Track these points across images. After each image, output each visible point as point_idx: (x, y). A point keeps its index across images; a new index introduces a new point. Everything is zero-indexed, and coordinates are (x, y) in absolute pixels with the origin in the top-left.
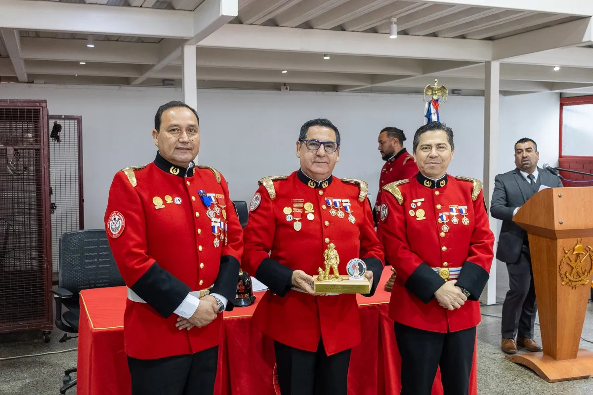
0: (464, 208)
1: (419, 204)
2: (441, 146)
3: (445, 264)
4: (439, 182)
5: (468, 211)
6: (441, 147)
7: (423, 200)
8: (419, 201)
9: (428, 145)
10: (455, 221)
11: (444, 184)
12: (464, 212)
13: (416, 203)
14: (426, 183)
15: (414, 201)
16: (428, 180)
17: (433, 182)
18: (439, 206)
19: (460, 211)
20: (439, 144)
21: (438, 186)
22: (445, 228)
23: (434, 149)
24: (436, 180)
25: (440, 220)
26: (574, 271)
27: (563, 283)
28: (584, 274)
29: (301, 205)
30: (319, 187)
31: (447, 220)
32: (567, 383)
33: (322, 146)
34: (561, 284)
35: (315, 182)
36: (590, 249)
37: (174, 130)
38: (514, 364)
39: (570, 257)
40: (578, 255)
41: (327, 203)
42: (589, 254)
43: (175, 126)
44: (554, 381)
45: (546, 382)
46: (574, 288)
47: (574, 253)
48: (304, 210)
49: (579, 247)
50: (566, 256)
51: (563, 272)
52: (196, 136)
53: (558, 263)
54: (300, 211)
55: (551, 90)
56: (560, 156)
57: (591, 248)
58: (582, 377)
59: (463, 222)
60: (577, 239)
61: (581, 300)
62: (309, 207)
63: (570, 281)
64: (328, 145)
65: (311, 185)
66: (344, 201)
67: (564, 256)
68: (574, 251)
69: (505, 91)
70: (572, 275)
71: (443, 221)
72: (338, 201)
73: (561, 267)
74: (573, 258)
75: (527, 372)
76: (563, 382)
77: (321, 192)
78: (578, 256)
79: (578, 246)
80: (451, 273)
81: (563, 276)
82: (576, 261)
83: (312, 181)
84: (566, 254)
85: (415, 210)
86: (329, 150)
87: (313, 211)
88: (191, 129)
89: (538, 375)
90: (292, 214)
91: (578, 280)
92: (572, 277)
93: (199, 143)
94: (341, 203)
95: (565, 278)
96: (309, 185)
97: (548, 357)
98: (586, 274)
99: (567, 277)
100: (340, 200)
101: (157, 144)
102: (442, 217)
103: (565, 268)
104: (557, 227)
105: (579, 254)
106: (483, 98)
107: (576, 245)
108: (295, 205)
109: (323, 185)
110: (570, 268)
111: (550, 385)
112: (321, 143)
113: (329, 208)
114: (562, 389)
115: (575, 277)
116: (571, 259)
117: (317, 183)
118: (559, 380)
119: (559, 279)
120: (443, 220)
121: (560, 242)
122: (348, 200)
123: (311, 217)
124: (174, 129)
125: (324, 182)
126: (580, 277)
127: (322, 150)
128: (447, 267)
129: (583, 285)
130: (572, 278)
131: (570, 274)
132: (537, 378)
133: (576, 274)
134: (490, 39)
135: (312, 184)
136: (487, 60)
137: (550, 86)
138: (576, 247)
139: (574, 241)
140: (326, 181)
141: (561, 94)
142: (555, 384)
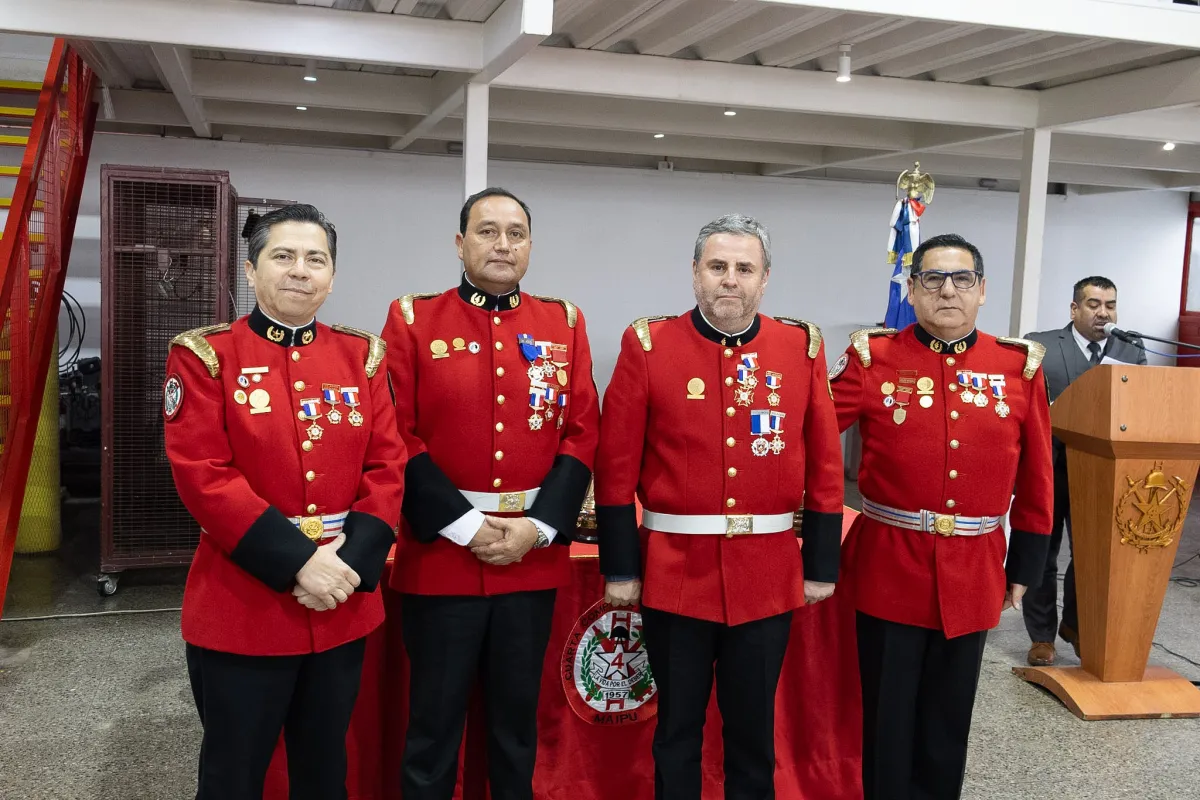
0: (351, 392)
1: (257, 378)
2: (317, 256)
3: (312, 507)
4: (300, 332)
5: (360, 396)
6: (315, 260)
7: (265, 369)
8: (257, 372)
9: (289, 251)
10: (335, 417)
11: (311, 340)
12: (352, 399)
13: (249, 376)
14: (272, 333)
15: (245, 371)
16: (277, 327)
17: (288, 332)
18: (299, 385)
19: (344, 397)
20: (313, 253)
21: (299, 343)
22: (316, 432)
23: (301, 260)
24: (294, 329)
25: (302, 415)
26: (1145, 520)
27: (1123, 540)
28: (1164, 527)
29: (911, 381)
30: (948, 351)
31: (318, 414)
32: (1116, 724)
33: (949, 279)
34: (1118, 541)
35: (942, 342)
36: (1178, 481)
37: (487, 232)
38: (1025, 683)
39: (1137, 492)
40: (1154, 491)
41: (958, 380)
42: (1177, 491)
43: (490, 223)
44: (1092, 719)
45: (1078, 719)
46: (1143, 552)
47: (1147, 486)
48: (916, 389)
49: (1157, 476)
50: (1131, 491)
51: (1123, 519)
52: (524, 243)
53: (1115, 504)
54: (909, 391)
55: (1167, 187)
56: (1183, 311)
57: (1181, 481)
58: (1147, 715)
59: (351, 420)
60: (1153, 461)
61: (1155, 575)
62: (925, 385)
63: (1136, 537)
64: (959, 276)
65: (934, 347)
66: (991, 377)
67: (1128, 492)
68: (1146, 483)
69: (1081, 186)
70: (1141, 526)
71: (309, 418)
72: (980, 377)
73: (1120, 511)
74: (1144, 495)
75: (1046, 698)
76: (1110, 722)
77: (951, 361)
78: (1154, 493)
79: (1155, 474)
80: (327, 526)
81: (1123, 527)
82: (1149, 502)
83: (937, 340)
84: (1132, 486)
85: (248, 391)
86: (962, 284)
87: (932, 392)
88: (515, 232)
89: (1065, 706)
90: (895, 395)
91: (1148, 536)
92: (1141, 531)
93: (527, 255)
94: (987, 382)
95: (1126, 530)
96: (932, 348)
97: (1089, 676)
98: (1168, 526)
99: (1130, 530)
100: (984, 376)
101: (461, 256)
102: (306, 409)
103: (1127, 513)
104: (1115, 435)
105: (1156, 489)
106: (1017, 195)
107: (1152, 472)
108: (903, 380)
109: (956, 348)
110: (1139, 515)
111: (1085, 724)
112: (947, 275)
113: (961, 389)
114: (1104, 733)
115: (1146, 531)
116: (1141, 497)
117: (945, 345)
118: (1101, 716)
119: (1115, 532)
120: (308, 413)
121: (1121, 465)
122: (1002, 377)
123: (926, 402)
124: (489, 230)
125: (958, 343)
126: (1156, 531)
127: (949, 286)
128: (317, 513)
129: (1162, 546)
130: (1140, 533)
131: (1138, 524)
132: (1063, 710)
133: (1148, 526)
134: (1036, 87)
135: (937, 346)
136: (1026, 126)
137: (1167, 179)
138: (1151, 476)
139: (1148, 463)
140: (961, 341)
141: (1191, 194)
142: (1093, 725)
